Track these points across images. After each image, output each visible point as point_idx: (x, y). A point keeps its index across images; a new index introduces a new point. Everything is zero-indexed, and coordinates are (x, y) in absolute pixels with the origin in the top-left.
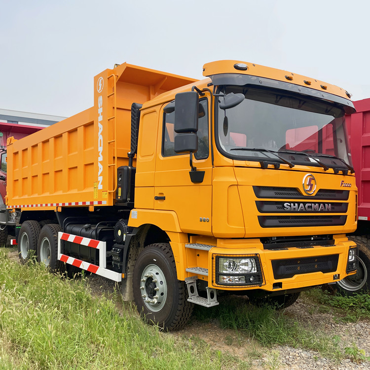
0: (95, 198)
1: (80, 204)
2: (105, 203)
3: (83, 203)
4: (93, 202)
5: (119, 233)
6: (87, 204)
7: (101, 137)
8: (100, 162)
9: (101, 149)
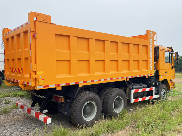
0: (149, 73)
1: (142, 76)
2: (153, 75)
3: (143, 75)
4: (148, 75)
5: (153, 84)
6: (145, 76)
7: (151, 53)
8: (151, 61)
9: (151, 57)
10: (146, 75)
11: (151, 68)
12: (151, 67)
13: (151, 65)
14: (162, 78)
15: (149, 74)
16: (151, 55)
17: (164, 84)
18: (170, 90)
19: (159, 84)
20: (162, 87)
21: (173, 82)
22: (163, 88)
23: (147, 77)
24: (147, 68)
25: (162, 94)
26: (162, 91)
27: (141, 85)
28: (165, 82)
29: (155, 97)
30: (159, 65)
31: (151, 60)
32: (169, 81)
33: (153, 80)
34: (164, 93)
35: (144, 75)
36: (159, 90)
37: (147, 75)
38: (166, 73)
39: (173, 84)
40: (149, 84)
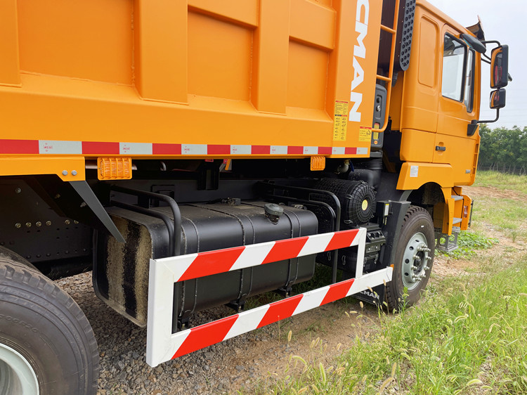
0: (337, 138)
1: (279, 151)
2: (363, 152)
3: (290, 149)
4: (330, 150)
5: (365, 205)
6: (306, 153)
7: (364, 1)
9: (362, 29)
10: (310, 150)
11: (356, 107)
12: (357, 98)
13: (355, 84)
14: (416, 175)
15: (339, 144)
16: (362, 21)
17: (424, 207)
18: (447, 238)
19: (395, 208)
20: (409, 226)
21: (465, 199)
22: (418, 230)
23: (318, 165)
24: (328, 100)
25: (407, 261)
26: (411, 243)
27: (274, 218)
28: (429, 196)
29: (363, 282)
30: (406, 103)
31: (360, 51)
32: (447, 194)
33: (361, 188)
34: (421, 254)
35: (301, 149)
36: (395, 239)
37: (321, 150)
38: (440, 149)
39: (466, 208)
40: (335, 207)
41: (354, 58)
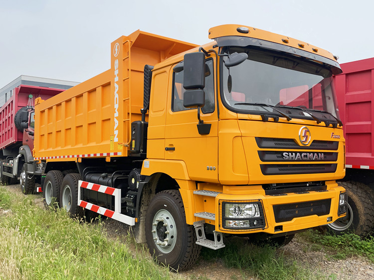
0: (111, 149)
1: (98, 155)
2: (120, 154)
5: (133, 181)
6: (104, 155)
7: (117, 96)
8: (116, 118)
9: (116, 106)
10: (105, 155)
11: (116, 136)
12: (116, 132)
13: (115, 128)
15: (112, 151)
16: (116, 103)
23: (108, 160)
31: (117, 114)
33: (132, 172)
37: (108, 154)
41: (115, 119)
